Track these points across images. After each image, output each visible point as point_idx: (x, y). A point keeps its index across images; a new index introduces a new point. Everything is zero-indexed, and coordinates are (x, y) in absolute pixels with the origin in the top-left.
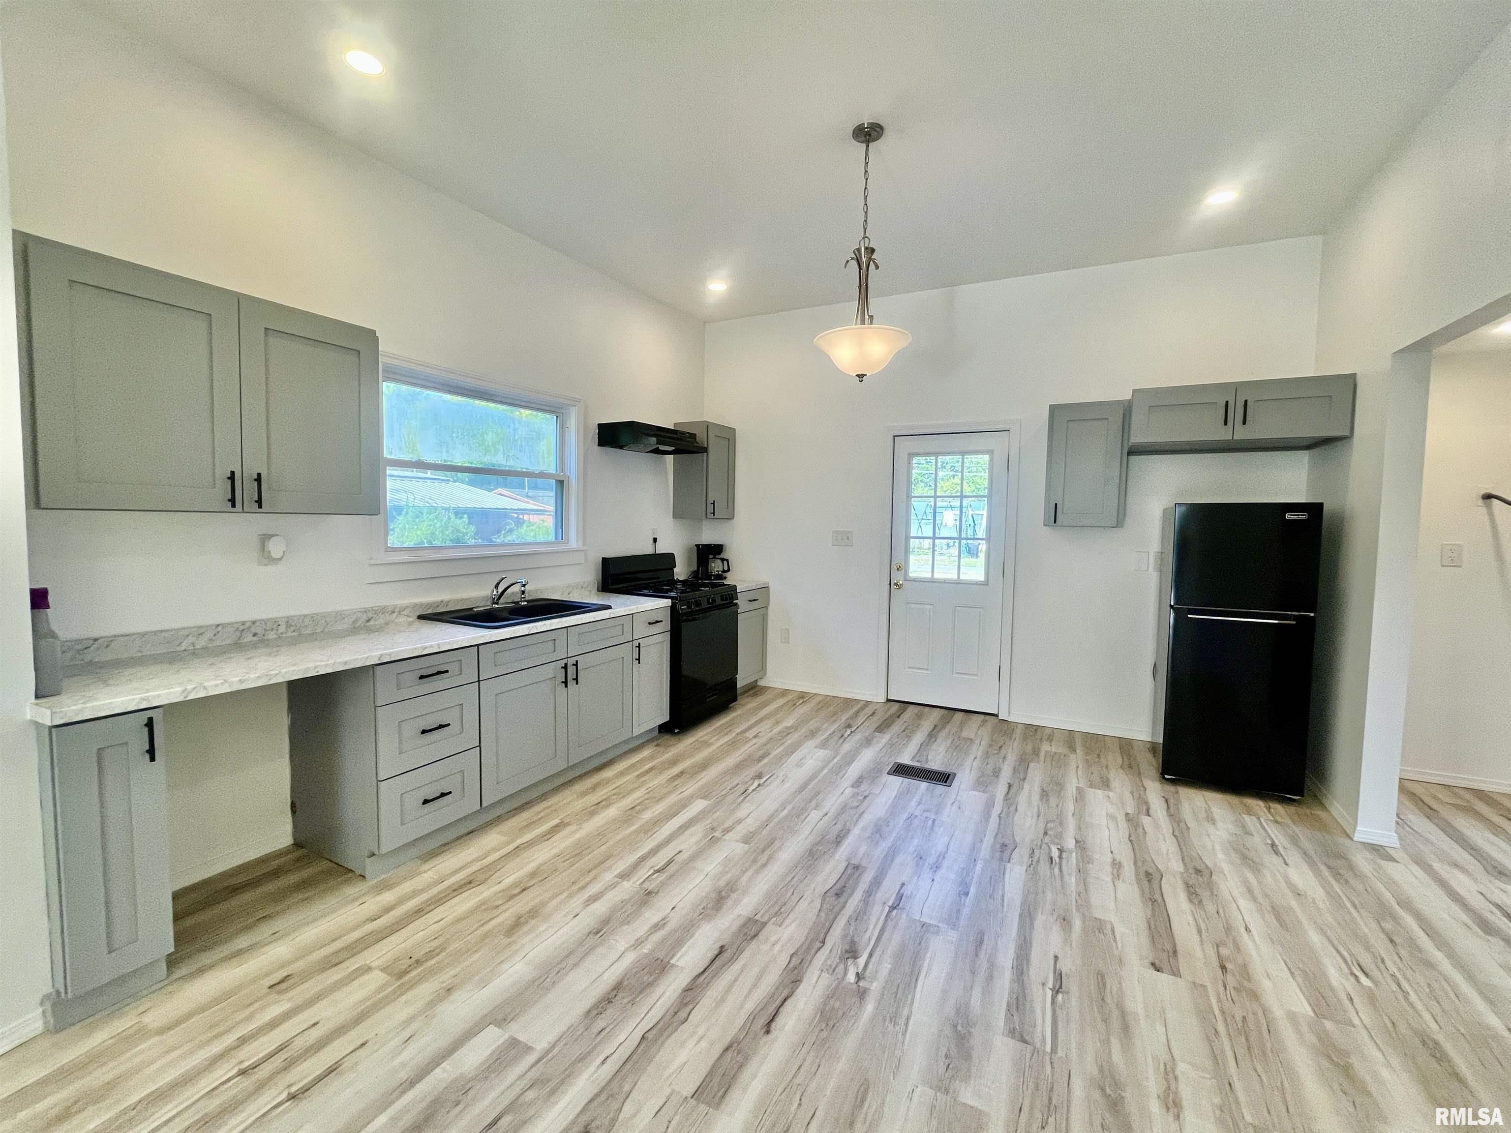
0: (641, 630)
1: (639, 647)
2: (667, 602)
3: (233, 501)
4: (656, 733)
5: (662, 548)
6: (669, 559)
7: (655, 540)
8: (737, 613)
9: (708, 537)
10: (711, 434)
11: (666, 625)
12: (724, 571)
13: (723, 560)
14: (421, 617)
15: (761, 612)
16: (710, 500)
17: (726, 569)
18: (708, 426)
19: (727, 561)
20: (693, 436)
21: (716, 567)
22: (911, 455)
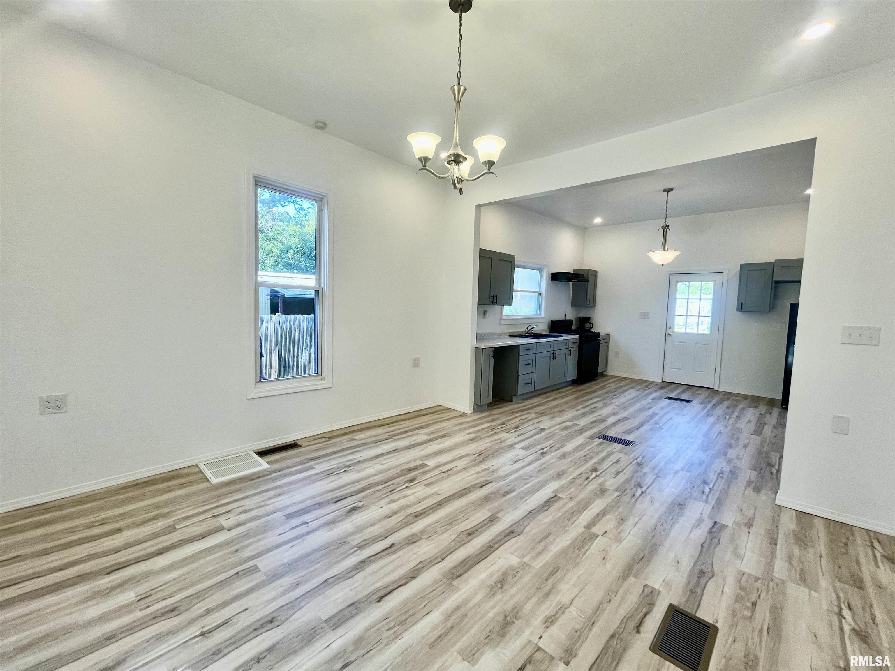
0: (571, 345)
1: (570, 351)
2: (578, 336)
3: (493, 302)
4: (571, 383)
5: (568, 318)
6: (571, 321)
7: (566, 315)
8: (599, 343)
9: (583, 314)
10: (589, 274)
11: (577, 345)
12: (591, 328)
13: (590, 323)
14: (510, 336)
15: (606, 344)
16: (588, 299)
17: (591, 327)
18: (588, 271)
19: (592, 324)
20: (583, 275)
21: (587, 326)
22: (677, 282)
